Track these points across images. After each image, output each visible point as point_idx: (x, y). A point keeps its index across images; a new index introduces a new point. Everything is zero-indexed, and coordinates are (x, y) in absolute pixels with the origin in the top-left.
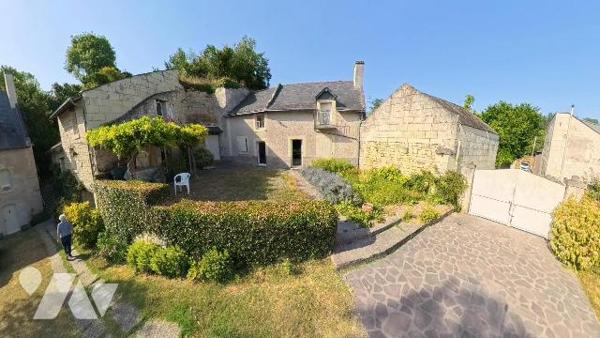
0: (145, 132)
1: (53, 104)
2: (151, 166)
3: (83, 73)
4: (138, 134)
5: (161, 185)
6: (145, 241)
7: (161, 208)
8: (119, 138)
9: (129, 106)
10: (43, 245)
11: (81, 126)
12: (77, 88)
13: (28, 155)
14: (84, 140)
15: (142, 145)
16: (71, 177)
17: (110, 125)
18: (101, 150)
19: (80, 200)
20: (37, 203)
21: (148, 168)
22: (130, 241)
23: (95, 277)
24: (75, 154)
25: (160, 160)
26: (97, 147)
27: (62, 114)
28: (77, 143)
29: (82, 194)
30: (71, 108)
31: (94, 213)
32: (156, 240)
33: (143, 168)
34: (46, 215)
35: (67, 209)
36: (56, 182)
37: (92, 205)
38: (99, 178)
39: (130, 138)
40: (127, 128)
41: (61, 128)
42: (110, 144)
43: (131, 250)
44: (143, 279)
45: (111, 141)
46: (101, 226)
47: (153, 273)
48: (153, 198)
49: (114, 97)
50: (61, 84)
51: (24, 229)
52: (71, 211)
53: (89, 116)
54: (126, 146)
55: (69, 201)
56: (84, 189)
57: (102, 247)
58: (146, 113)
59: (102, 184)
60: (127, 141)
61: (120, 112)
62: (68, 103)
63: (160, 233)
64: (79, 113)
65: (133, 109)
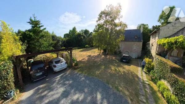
0: (179, 42)
1: (151, 31)
2: (177, 57)
3: (163, 21)
4: (176, 42)
5: (179, 67)
6: (164, 83)
7: (176, 76)
8: (168, 43)
9: (176, 31)
10: (138, 64)
11: (157, 38)
12: (159, 26)
13: (141, 44)
14: (156, 42)
15: (176, 47)
16: (149, 52)
17: (166, 38)
19: (150, 58)
20: (140, 54)
21: (175, 57)
22: (160, 79)
23: (147, 80)
24: (153, 46)
25: (182, 55)
26: (160, 45)
27: (152, 34)
28: (154, 43)
29: (151, 57)
30: (156, 32)
31: (152, 64)
32: (169, 87)
33: (173, 56)
34: (141, 58)
35: (146, 59)
36: (146, 52)
37: (153, 61)
38: (157, 54)
39: (172, 44)
40: (172, 39)
41: (151, 38)
42: (164, 45)
43: (159, 82)
44: (160, 95)
45: (165, 44)
46: (153, 69)
47: (164, 97)
48: (173, 70)
49: (171, 28)
50: (155, 26)
51: (136, 58)
52: (147, 60)
53: (160, 35)
54: (170, 46)
55: (147, 57)
56: (152, 56)
57: (151, 75)
58: (182, 33)
59: (157, 56)
60: (171, 45)
61: (171, 33)
62: (156, 31)
63: (172, 86)
64: (157, 34)
65: (177, 32)
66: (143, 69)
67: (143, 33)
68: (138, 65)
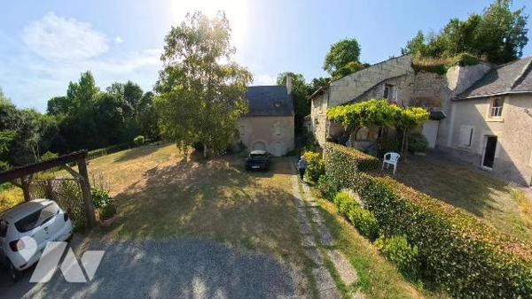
0: (369, 112)
1: (310, 91)
2: (367, 140)
3: (334, 69)
4: (363, 113)
5: (372, 158)
6: (349, 195)
7: (369, 177)
8: (349, 115)
9: (362, 90)
10: (290, 168)
11: (325, 105)
12: (328, 80)
13: (292, 119)
14: (325, 114)
15: (365, 123)
16: (312, 136)
17: (344, 105)
18: (334, 122)
19: (314, 151)
20: (291, 145)
21: (364, 140)
22: (339, 190)
23: (313, 199)
24: (317, 123)
25: (376, 136)
26: (332, 120)
27: (315, 97)
28: (321, 115)
29: (316, 147)
30: (321, 93)
31: (320, 162)
32: (358, 199)
33: (361, 140)
34: (294, 153)
35: (306, 153)
36: (304, 137)
37: (320, 157)
38: (329, 140)
39: (357, 116)
40: (357, 108)
41: (313, 106)
42: (341, 119)
43: (339, 195)
44: (341, 220)
45: (342, 117)
46: (323, 172)
47: (349, 221)
48: (363, 166)
49: (353, 85)
50: (318, 78)
51: (283, 156)
52: (308, 155)
53: (331, 98)
54: (352, 121)
55: (308, 150)
56: (318, 145)
57: (321, 185)
58: (374, 96)
59: (330, 145)
60: (354, 118)
61: (353, 95)
62: (321, 90)
63: (362, 196)
64: (325, 96)
65: (365, 92)
66: (302, 178)
67: (294, 95)
68: (289, 172)
